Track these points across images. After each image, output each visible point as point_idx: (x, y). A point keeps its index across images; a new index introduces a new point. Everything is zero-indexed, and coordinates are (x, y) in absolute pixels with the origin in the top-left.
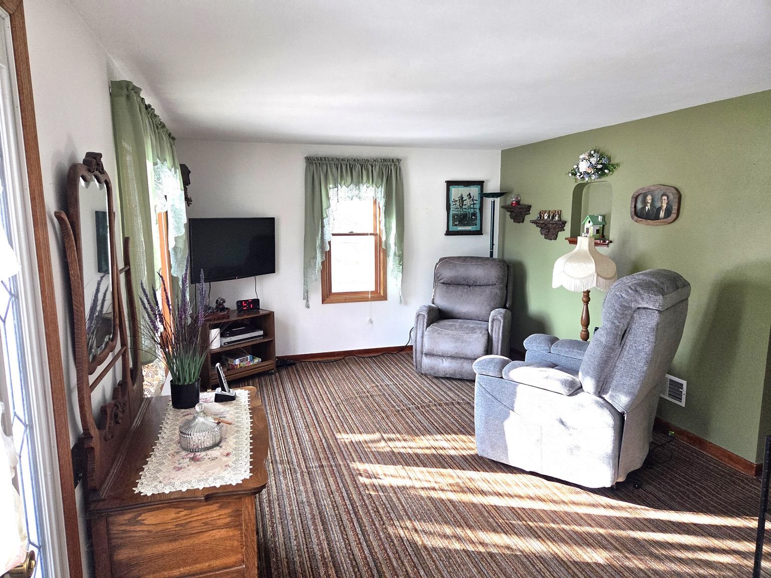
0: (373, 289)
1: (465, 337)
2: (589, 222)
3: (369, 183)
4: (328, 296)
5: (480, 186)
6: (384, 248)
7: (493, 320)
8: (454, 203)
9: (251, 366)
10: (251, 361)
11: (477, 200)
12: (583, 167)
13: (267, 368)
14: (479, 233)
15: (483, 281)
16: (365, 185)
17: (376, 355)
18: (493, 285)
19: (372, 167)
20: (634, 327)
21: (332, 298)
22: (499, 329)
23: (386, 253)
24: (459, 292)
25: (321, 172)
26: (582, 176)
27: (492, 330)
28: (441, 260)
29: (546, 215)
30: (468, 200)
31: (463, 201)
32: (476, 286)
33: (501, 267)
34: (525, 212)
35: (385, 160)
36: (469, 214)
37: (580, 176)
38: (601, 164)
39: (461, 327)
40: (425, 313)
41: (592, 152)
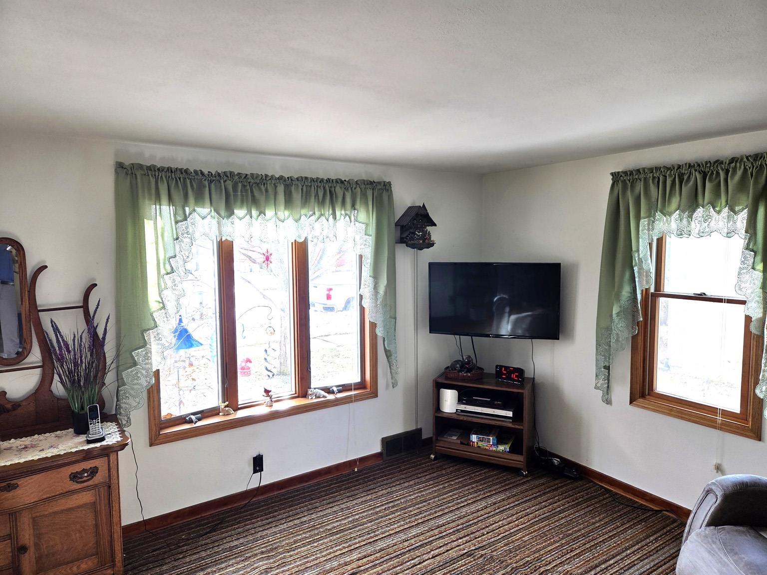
6: (757, 333)
9: (492, 451)
10: (493, 445)
13: (515, 463)
21: (651, 399)
23: (762, 341)
40: (720, 494)
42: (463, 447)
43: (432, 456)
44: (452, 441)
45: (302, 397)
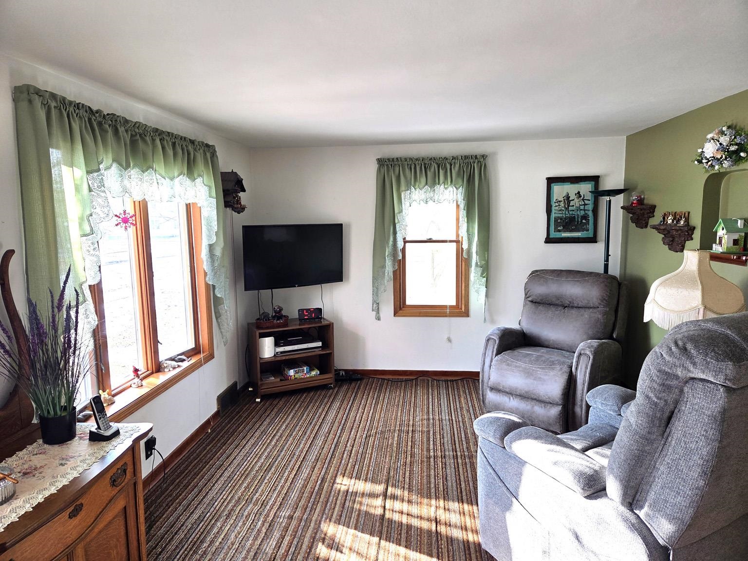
0: (454, 303)
1: (540, 373)
2: (723, 229)
3: (447, 184)
4: (401, 307)
5: (593, 183)
6: (466, 257)
7: (580, 354)
8: (557, 204)
9: (306, 378)
10: (307, 372)
11: (589, 200)
12: (710, 149)
13: (324, 382)
14: (593, 240)
15: (582, 302)
16: (442, 186)
17: (454, 378)
18: (595, 308)
19: (451, 165)
20: (683, 408)
21: (406, 310)
22: (586, 368)
23: (468, 261)
24: (550, 314)
25: (393, 175)
26: (710, 163)
27: (576, 369)
28: (533, 272)
29: (670, 218)
30: (576, 200)
31: (569, 202)
32: (573, 307)
33: (606, 286)
34: (648, 213)
35: (466, 157)
36: (578, 217)
37: (707, 163)
38: (736, 144)
39: (538, 359)
40: (497, 338)
41: (724, 129)
42: (284, 383)
43: (258, 400)
44: (272, 381)
45: (156, 372)
